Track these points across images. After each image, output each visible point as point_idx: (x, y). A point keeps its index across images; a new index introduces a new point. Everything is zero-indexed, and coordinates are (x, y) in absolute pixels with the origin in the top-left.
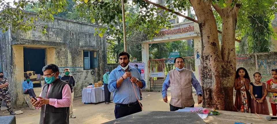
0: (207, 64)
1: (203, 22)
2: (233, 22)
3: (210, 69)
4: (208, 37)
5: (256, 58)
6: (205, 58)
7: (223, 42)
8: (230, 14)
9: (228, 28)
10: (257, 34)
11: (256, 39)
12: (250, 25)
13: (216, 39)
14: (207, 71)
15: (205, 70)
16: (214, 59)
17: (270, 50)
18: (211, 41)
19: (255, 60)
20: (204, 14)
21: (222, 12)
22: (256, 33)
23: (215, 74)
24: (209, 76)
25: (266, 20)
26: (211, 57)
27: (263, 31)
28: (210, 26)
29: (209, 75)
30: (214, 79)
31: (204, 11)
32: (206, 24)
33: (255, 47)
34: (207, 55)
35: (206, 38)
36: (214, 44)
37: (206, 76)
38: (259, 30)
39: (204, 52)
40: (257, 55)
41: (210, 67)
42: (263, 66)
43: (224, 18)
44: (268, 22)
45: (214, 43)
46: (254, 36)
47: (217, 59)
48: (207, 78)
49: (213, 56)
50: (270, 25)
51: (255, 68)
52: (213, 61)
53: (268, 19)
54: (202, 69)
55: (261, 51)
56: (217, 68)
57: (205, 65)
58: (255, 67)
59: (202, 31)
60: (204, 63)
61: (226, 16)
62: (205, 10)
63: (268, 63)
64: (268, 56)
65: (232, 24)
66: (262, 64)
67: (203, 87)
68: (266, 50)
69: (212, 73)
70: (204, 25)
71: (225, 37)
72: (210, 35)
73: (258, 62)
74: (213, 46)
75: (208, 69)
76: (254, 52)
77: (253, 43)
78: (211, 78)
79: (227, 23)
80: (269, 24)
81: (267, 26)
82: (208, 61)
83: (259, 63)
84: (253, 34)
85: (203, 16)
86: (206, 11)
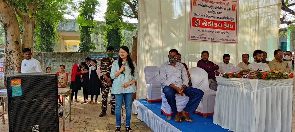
0: (10, 58)
1: (8, 23)
2: (32, 27)
3: (13, 62)
4: (13, 36)
5: (43, 56)
6: (9, 53)
7: (23, 41)
8: (31, 20)
9: (28, 31)
10: (44, 36)
11: (43, 40)
12: (40, 28)
13: (19, 39)
14: (10, 63)
15: (8, 63)
16: (17, 54)
17: (54, 50)
18: (15, 40)
19: (42, 57)
20: (10, 17)
21: (23, 18)
22: (43, 34)
23: (17, 66)
24: (11, 68)
25: (53, 26)
26: (15, 52)
27: (50, 34)
28: (14, 27)
29: (11, 66)
30: (17, 70)
31: (10, 15)
32: (11, 26)
33: (42, 47)
34: (11, 51)
35: (11, 36)
36: (17, 43)
37: (9, 68)
38: (46, 32)
39: (8, 48)
40: (44, 54)
41: (13, 60)
42: (48, 63)
43: (25, 22)
44: (54, 27)
45: (17, 41)
46: (42, 37)
47: (19, 54)
48: (10, 69)
49: (16, 52)
50: (55, 30)
51: (42, 65)
52: (16, 56)
53: (54, 25)
54: (6, 62)
55: (47, 50)
56: (19, 61)
57: (9, 59)
58: (42, 63)
59: (6, 31)
60: (8, 57)
61: (27, 21)
62: (10, 13)
63: (52, 61)
64: (53, 55)
65: (31, 28)
66: (47, 61)
67: (6, 77)
68: (51, 50)
69: (15, 65)
70: (9, 25)
71: (26, 38)
72: (14, 35)
73: (45, 59)
74: (16, 44)
75: (11, 61)
76: (41, 51)
77: (40, 43)
78: (13, 69)
79: (28, 27)
80: (54, 28)
81: (52, 30)
82: (11, 56)
83: (45, 61)
84: (41, 35)
85: (9, 18)
86: (11, 15)
